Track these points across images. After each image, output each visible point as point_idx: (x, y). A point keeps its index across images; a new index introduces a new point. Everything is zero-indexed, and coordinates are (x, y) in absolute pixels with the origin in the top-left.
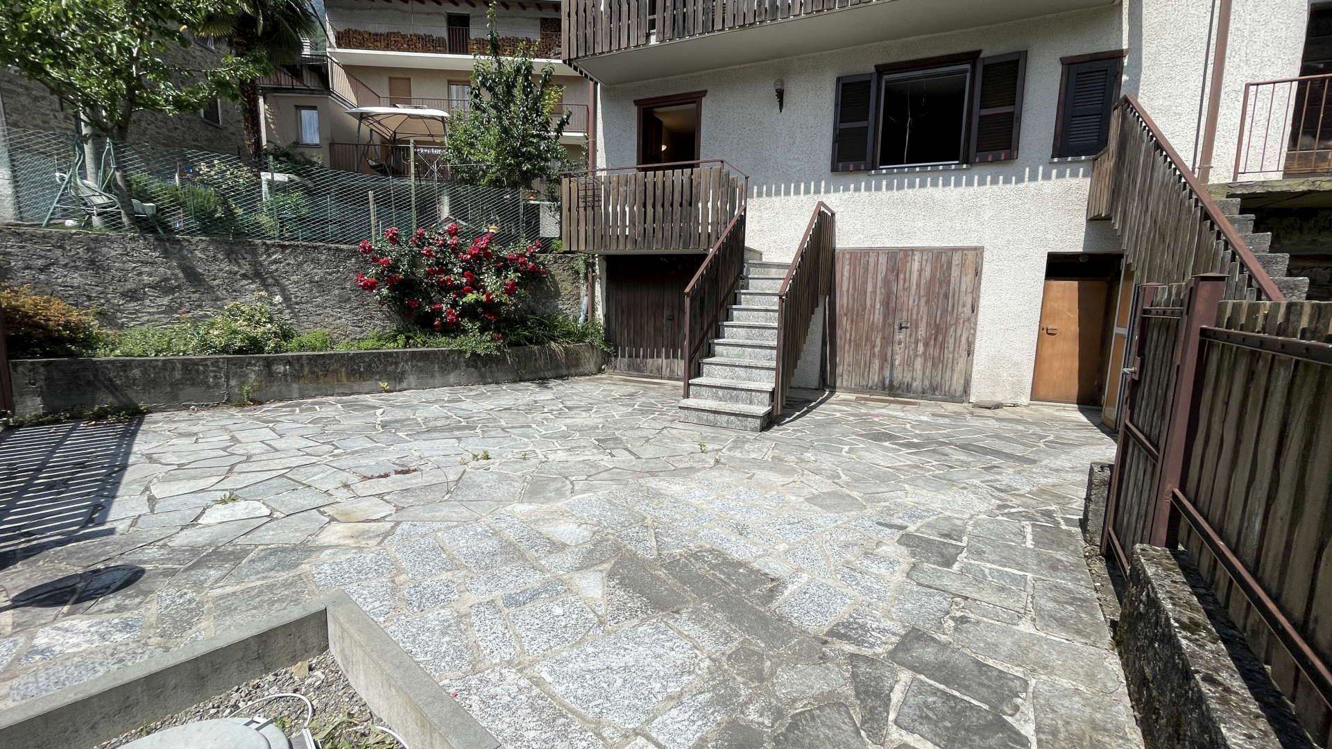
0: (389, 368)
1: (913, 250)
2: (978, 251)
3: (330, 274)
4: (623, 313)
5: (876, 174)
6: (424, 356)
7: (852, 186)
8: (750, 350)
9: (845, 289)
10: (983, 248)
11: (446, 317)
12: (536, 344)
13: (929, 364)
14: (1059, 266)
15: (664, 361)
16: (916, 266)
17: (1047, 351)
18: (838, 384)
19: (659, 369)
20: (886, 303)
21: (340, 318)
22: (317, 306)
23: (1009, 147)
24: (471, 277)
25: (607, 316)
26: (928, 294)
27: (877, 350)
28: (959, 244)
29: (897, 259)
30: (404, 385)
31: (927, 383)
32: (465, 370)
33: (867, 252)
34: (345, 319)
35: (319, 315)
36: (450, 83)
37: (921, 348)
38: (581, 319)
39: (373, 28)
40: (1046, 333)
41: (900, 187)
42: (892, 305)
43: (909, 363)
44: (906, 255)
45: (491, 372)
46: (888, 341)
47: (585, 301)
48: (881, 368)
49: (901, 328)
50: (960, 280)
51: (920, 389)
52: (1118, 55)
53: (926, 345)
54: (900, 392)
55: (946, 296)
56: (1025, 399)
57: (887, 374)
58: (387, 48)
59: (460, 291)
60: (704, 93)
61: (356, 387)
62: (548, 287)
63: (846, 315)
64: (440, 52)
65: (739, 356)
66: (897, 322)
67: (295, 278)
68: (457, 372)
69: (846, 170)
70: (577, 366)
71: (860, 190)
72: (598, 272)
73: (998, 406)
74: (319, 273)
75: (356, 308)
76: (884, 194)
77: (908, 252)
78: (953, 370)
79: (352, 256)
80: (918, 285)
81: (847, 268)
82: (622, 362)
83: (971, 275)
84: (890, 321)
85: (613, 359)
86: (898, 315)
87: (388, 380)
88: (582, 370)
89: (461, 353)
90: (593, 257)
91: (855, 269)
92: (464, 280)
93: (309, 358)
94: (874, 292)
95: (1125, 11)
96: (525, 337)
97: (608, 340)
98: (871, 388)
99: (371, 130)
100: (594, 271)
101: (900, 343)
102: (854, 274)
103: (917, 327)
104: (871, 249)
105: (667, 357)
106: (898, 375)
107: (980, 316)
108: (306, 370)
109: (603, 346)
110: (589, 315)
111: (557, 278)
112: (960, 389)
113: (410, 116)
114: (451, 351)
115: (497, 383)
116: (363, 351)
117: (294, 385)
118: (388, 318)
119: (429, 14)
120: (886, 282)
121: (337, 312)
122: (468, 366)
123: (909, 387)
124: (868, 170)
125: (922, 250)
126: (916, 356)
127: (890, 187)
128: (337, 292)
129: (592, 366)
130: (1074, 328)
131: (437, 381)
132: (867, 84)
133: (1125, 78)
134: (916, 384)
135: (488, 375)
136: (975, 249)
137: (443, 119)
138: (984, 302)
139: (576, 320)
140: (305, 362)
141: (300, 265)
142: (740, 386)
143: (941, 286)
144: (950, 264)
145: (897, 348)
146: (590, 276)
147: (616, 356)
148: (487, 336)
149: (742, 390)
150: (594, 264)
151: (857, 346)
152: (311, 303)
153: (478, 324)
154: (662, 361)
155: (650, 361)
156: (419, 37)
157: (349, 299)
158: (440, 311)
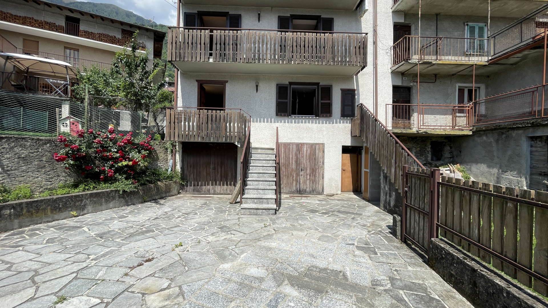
0: (77, 204)
1: (304, 144)
2: (323, 144)
3: (32, 153)
4: (190, 167)
5: (291, 118)
6: (97, 195)
7: (283, 121)
8: (261, 182)
9: (282, 156)
10: (324, 144)
11: (108, 174)
12: (152, 184)
13: (311, 182)
14: (345, 150)
15: (211, 187)
16: (305, 149)
17: (344, 176)
18: (282, 192)
19: (209, 191)
20: (296, 162)
21: (37, 177)
22: (23, 171)
23: (330, 113)
24: (122, 153)
25: (182, 168)
26: (309, 159)
27: (294, 178)
28: (317, 142)
29: (299, 146)
30: (85, 212)
31: (311, 189)
32: (118, 200)
33: (289, 144)
34: (41, 178)
35: (23, 176)
36: (65, 48)
37: (308, 177)
38: (170, 170)
39: (14, 12)
40: (343, 170)
41: (298, 123)
42: (298, 162)
43: (305, 182)
44: (302, 146)
45: (131, 199)
46: (298, 175)
47: (171, 162)
48: (296, 184)
49: (302, 170)
50: (319, 154)
51: (309, 191)
52: (354, 90)
53: (310, 176)
54: (303, 193)
55: (315, 159)
56: (339, 192)
57: (298, 186)
58: (24, 24)
59: (116, 160)
60: (227, 82)
61: (56, 217)
62: (154, 156)
63: (283, 166)
64: (61, 32)
65: (257, 185)
66: (300, 168)
67: (8, 156)
68: (114, 201)
69: (281, 115)
70: (169, 192)
71: (285, 123)
72: (177, 149)
73: (333, 195)
74: (24, 153)
75: (49, 171)
76: (293, 125)
77: (302, 144)
78: (319, 184)
79: (48, 143)
80: (306, 156)
81: (283, 149)
82: (190, 188)
83: (322, 152)
84: (298, 168)
85: (185, 187)
86: (301, 166)
87: (76, 210)
88: (171, 193)
89: (117, 191)
90: (176, 142)
91: (285, 149)
92: (118, 155)
93: (27, 203)
94: (292, 158)
95: (355, 79)
96: (147, 180)
97: (183, 178)
98: (293, 192)
99: (14, 66)
100: (176, 149)
101: (302, 175)
102: (285, 151)
103: (307, 170)
104: (290, 143)
105: (212, 185)
106: (303, 187)
107: (325, 166)
108: (25, 211)
109: (181, 182)
110: (173, 168)
111: (157, 152)
112: (321, 190)
113: (40, 61)
114: (112, 191)
115: (134, 204)
116: (60, 196)
117: (16, 221)
118: (69, 176)
119: (54, 13)
120: (296, 155)
121: (36, 174)
122: (119, 198)
123: (305, 190)
124: (288, 116)
125: (307, 144)
126: (307, 180)
127: (295, 122)
128: (36, 163)
129: (175, 192)
130: (350, 169)
131: (103, 207)
132: (287, 87)
133: (356, 97)
134: (308, 190)
135: (129, 201)
136: (322, 144)
137: (66, 67)
138: (326, 161)
139: (167, 170)
140: (24, 206)
141: (12, 148)
142: (264, 197)
143: (313, 156)
144: (315, 148)
145: (301, 177)
146: (174, 151)
147: (187, 186)
148: (130, 182)
149: (264, 199)
150: (176, 146)
151: (288, 177)
152: (18, 170)
153: (124, 176)
154: (210, 187)
155: (204, 187)
156: (47, 23)
157: (45, 166)
158: (104, 171)
